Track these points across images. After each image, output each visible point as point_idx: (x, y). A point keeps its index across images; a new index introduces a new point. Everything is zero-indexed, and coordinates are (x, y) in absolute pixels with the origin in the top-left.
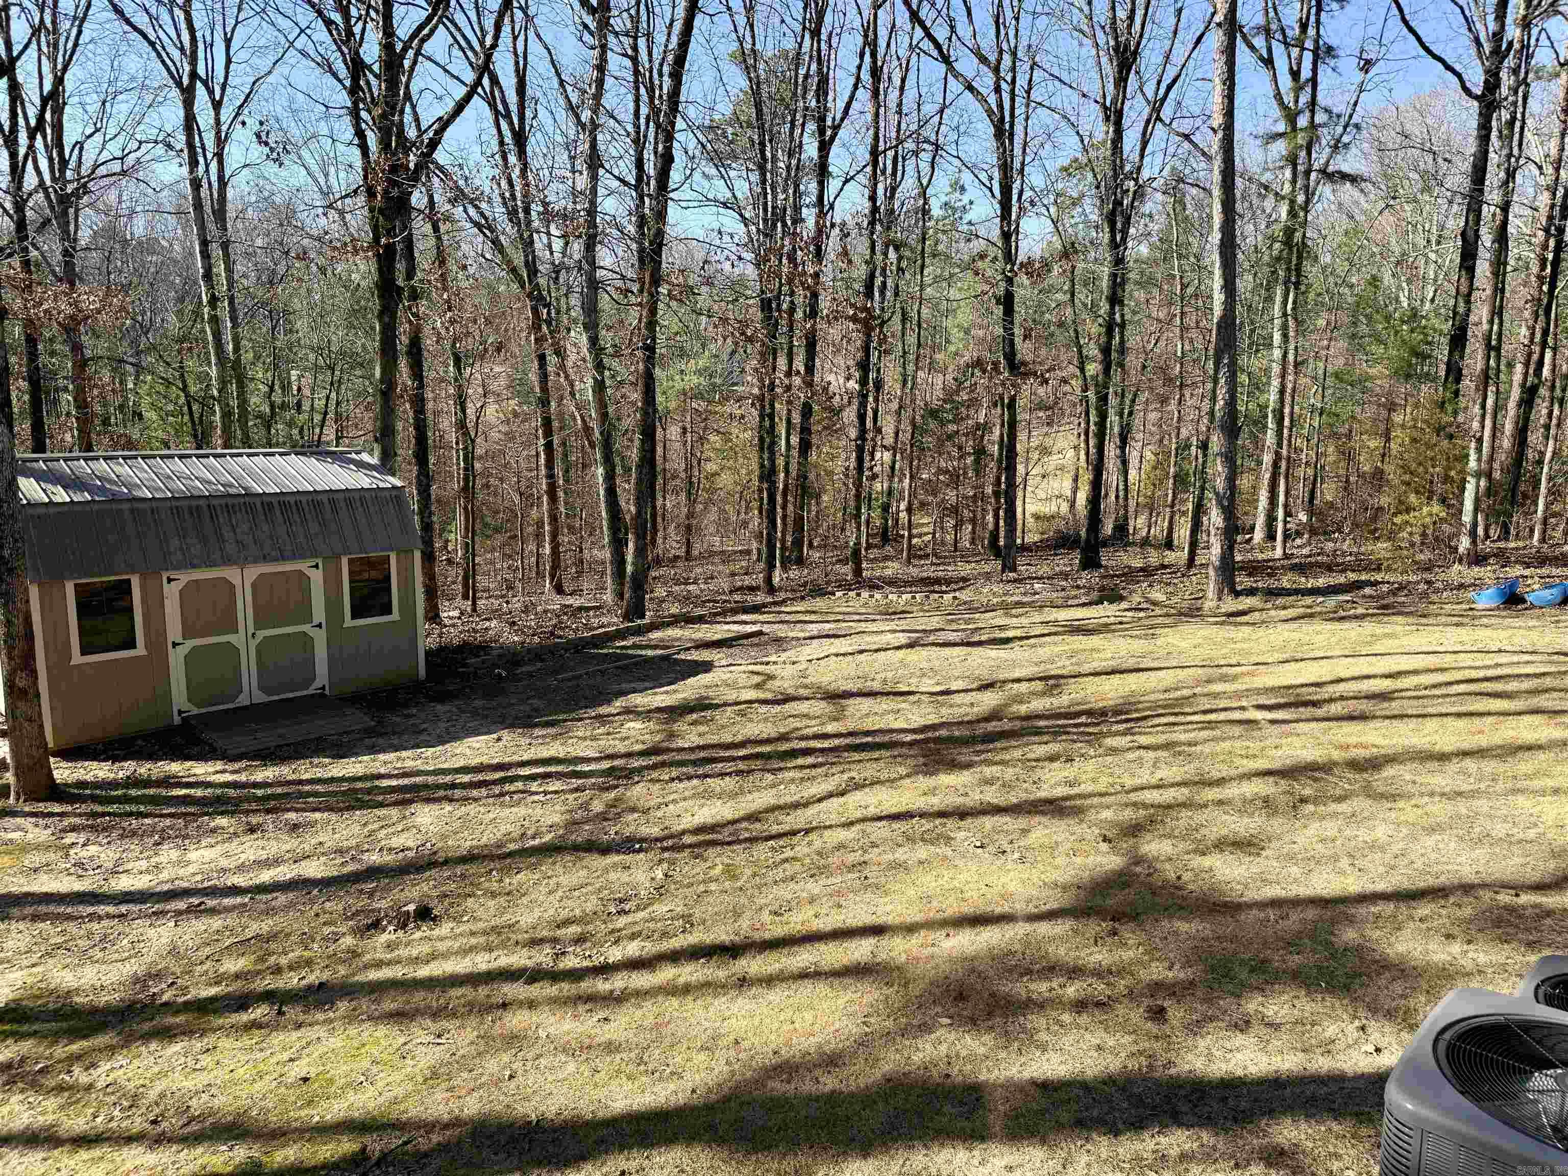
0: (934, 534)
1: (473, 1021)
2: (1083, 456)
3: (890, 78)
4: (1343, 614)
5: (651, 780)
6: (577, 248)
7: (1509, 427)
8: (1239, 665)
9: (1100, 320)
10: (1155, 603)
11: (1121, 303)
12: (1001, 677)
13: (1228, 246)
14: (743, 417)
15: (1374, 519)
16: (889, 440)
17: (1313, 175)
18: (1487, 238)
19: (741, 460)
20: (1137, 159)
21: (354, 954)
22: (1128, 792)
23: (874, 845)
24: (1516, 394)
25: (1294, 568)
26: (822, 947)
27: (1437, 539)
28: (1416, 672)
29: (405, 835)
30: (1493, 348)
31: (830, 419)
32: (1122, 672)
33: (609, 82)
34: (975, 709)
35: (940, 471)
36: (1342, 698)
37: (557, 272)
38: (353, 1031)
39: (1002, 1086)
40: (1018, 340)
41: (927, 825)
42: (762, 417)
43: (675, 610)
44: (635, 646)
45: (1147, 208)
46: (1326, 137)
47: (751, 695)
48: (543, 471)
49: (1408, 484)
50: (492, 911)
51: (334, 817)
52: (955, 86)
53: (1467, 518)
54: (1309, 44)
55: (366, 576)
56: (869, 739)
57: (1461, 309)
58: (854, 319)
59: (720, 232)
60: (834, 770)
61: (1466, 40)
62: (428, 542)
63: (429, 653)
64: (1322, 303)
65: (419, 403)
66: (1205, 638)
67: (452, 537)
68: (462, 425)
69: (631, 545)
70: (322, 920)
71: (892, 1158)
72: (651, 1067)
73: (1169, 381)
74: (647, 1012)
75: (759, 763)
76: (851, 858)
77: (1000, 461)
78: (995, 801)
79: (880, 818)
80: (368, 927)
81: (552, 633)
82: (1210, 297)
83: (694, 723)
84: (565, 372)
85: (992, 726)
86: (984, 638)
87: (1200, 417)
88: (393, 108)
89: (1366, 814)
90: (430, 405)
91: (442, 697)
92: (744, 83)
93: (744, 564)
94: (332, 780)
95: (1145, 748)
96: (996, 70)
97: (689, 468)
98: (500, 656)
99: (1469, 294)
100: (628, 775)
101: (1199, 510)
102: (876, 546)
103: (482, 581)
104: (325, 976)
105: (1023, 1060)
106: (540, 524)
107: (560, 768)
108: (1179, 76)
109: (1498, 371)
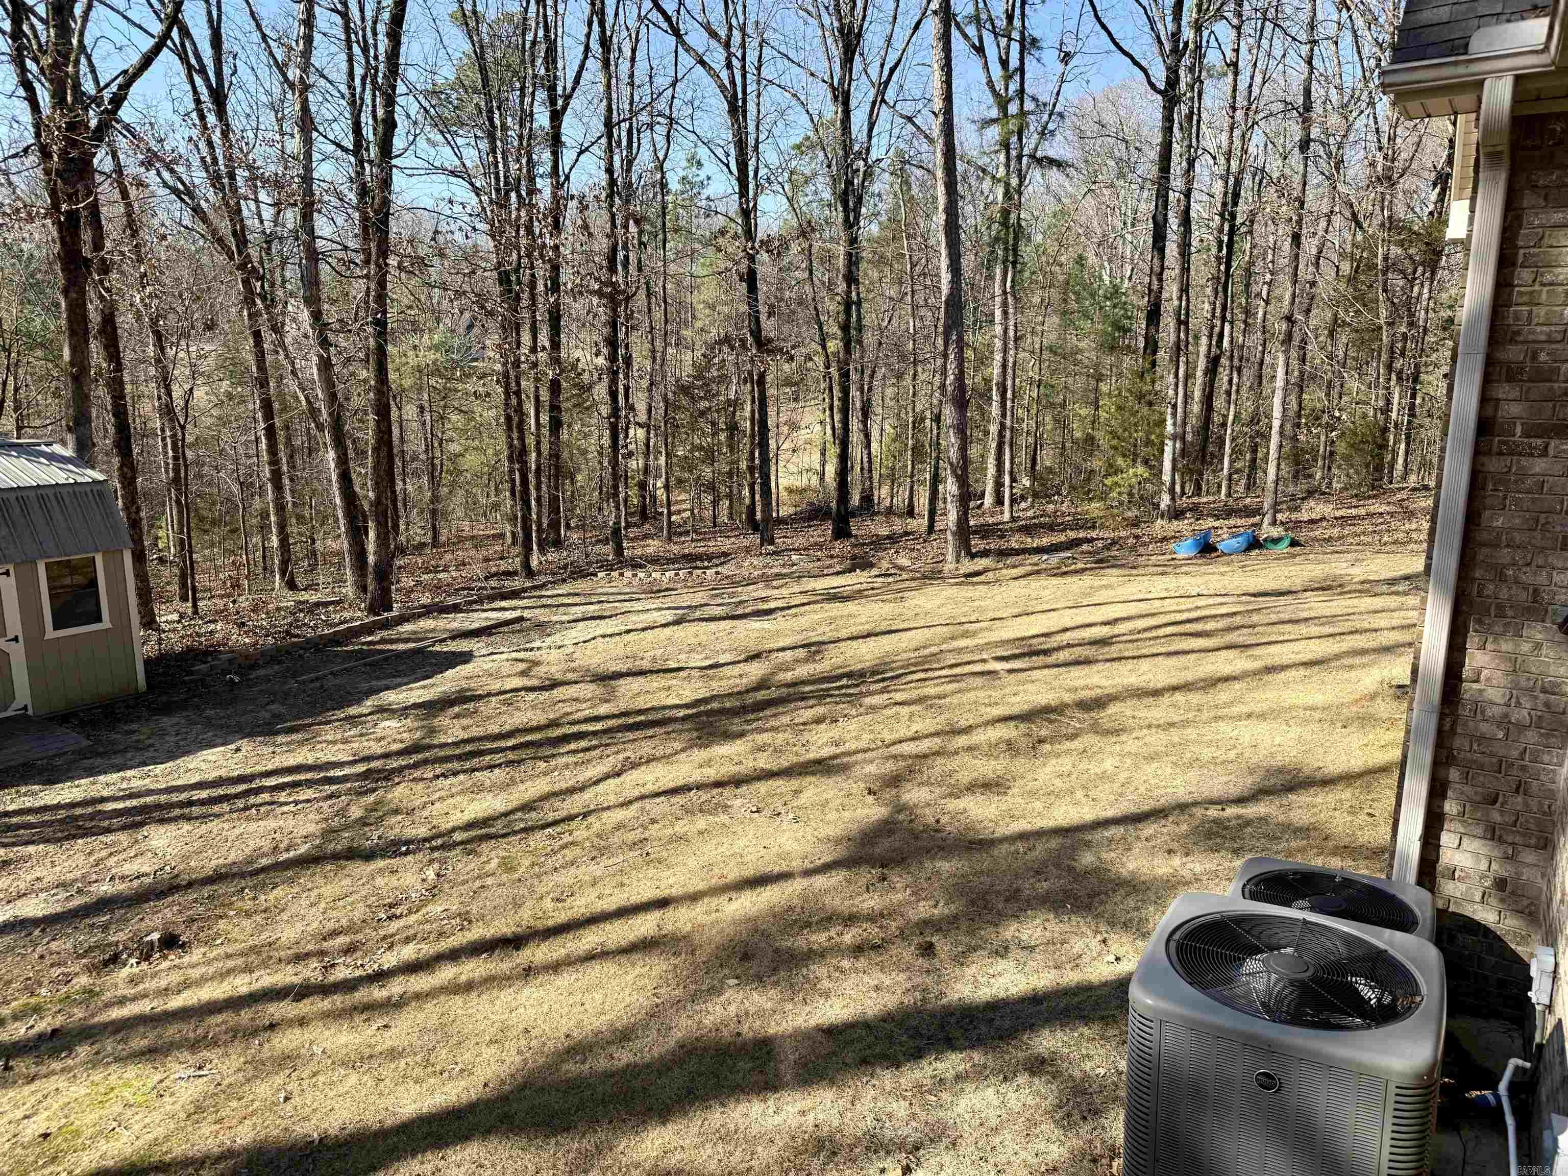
0: (692, 511)
1: (237, 1048)
2: (829, 431)
3: (620, 49)
4: (1065, 569)
5: (414, 780)
6: (291, 217)
7: (1197, 394)
8: (978, 621)
9: (838, 298)
10: (902, 568)
11: (857, 282)
12: (767, 647)
13: (952, 228)
14: (488, 395)
15: (1088, 480)
16: (642, 418)
17: (1025, 160)
18: (1174, 222)
19: (486, 440)
20: (865, 139)
21: (90, 993)
22: (888, 746)
23: (654, 821)
24: (1202, 364)
25: (1020, 529)
26: (608, 927)
27: (1141, 497)
28: (1129, 618)
29: (139, 860)
30: (1182, 323)
31: (580, 396)
32: (876, 635)
33: (317, 37)
34: (744, 680)
35: (694, 448)
36: (1069, 646)
37: (269, 242)
38: (97, 1076)
39: (790, 1036)
40: (763, 318)
41: (704, 796)
42: (507, 393)
43: (425, 599)
44: (383, 641)
45: (876, 187)
46: (1033, 125)
47: (517, 682)
48: (265, 457)
49: (1115, 448)
50: (249, 930)
51: (51, 848)
52: (686, 60)
53: (1166, 477)
54: (1015, 35)
55: (67, 581)
56: (642, 718)
57: (1155, 287)
58: (599, 293)
59: (451, 202)
60: (608, 752)
61: (1148, 38)
62: (137, 540)
63: (148, 662)
64: (1037, 282)
65: (116, 387)
66: (948, 599)
67: (161, 533)
68: (168, 411)
69: (372, 534)
70: (48, 961)
71: (691, 1120)
72: (438, 1068)
73: (903, 357)
74: (429, 1013)
75: (530, 752)
76: (631, 837)
77: (753, 436)
78: (768, 767)
79: (658, 795)
80: (106, 963)
81: (288, 633)
82: (938, 275)
83: (457, 716)
84: (285, 349)
85: (761, 695)
86: (748, 610)
87: (933, 392)
88: (66, 57)
89: (1095, 749)
90: (128, 388)
91: (167, 709)
92: (467, 47)
93: (497, 548)
94: (45, 809)
95: (900, 704)
96: (727, 45)
97: (429, 448)
98: (230, 661)
99: (1161, 273)
100: (388, 776)
101: (936, 480)
102: (635, 525)
103: (202, 580)
104: (59, 1021)
105: (808, 1009)
106: (265, 515)
107: (309, 776)
108: (900, 60)
109: (1187, 343)
